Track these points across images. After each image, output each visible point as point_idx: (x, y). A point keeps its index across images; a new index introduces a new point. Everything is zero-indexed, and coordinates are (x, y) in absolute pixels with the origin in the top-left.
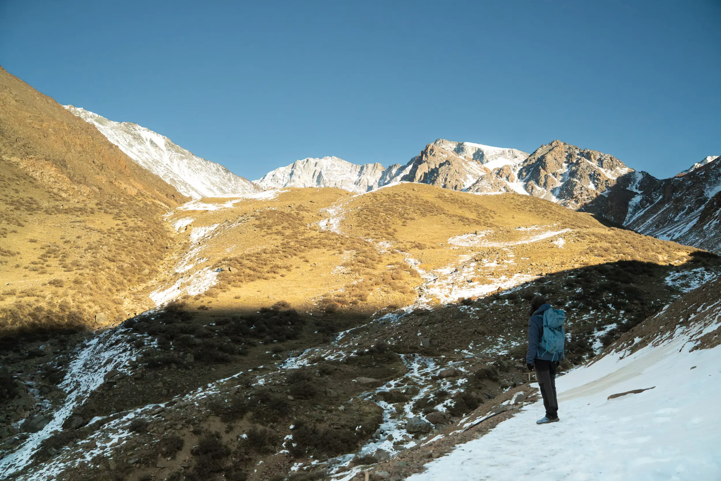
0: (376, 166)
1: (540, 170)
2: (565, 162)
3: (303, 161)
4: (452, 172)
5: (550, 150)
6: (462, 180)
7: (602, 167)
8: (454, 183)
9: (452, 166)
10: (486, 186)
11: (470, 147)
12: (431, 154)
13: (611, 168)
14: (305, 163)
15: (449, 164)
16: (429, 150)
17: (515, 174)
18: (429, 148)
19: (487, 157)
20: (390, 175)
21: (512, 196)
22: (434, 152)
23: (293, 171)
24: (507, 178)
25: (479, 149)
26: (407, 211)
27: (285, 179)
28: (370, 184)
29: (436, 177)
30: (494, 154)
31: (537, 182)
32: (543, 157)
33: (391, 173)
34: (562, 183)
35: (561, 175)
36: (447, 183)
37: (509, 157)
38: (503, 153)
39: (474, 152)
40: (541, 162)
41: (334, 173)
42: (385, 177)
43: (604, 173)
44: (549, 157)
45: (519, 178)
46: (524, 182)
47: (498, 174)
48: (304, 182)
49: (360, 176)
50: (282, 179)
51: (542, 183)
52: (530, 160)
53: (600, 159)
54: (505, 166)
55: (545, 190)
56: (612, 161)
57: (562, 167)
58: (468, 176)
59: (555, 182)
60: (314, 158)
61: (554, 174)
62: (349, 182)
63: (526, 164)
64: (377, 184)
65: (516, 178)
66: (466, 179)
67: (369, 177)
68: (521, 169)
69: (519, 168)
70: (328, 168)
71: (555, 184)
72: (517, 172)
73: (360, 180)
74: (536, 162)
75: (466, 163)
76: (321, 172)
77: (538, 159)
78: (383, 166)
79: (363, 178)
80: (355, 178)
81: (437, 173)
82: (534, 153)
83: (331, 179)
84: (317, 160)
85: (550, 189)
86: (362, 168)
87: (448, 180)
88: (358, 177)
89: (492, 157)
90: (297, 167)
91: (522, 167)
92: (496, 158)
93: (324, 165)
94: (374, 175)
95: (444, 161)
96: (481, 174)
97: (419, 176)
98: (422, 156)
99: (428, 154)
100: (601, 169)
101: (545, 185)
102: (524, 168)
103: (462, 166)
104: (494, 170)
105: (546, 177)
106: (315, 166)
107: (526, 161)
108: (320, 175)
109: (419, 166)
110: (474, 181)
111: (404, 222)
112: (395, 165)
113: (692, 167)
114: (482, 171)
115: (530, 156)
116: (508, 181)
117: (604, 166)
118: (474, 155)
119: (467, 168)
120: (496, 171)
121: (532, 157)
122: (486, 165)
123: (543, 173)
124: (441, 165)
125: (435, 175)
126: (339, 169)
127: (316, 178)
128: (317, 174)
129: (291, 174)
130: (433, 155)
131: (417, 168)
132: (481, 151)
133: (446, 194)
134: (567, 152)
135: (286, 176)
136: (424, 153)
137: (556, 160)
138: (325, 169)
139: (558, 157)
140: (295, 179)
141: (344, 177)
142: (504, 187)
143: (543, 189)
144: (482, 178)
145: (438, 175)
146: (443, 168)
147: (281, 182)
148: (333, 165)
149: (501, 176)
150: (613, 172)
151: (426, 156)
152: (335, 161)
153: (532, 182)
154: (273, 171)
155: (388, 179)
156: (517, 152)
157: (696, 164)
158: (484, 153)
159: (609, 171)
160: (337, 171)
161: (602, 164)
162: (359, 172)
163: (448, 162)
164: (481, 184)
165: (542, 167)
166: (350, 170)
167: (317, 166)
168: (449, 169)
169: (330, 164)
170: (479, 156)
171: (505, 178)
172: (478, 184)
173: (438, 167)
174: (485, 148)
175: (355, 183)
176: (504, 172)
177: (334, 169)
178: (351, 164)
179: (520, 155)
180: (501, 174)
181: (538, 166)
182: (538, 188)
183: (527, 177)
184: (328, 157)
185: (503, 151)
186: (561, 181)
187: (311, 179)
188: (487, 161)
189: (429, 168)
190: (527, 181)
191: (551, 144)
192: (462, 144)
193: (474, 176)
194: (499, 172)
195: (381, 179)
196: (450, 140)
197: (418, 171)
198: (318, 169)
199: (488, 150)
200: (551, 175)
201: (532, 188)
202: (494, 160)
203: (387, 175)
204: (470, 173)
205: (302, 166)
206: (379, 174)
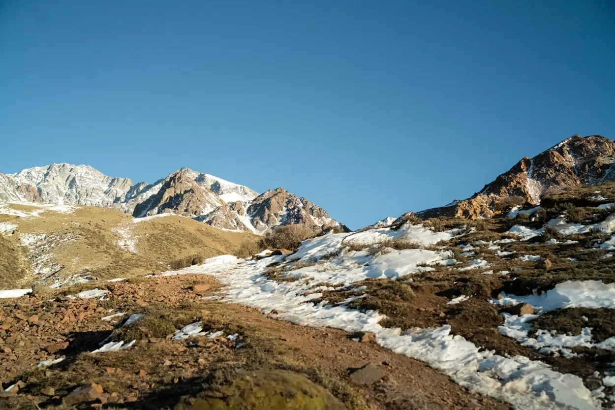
0: (125, 181)
1: (265, 210)
2: (285, 206)
3: (59, 165)
4: (194, 199)
5: (275, 195)
6: (202, 207)
7: (312, 215)
8: (194, 208)
9: (195, 194)
10: (221, 216)
11: (210, 179)
12: (178, 181)
13: (319, 216)
14: (61, 167)
15: (193, 192)
16: (177, 177)
17: (245, 209)
18: (178, 176)
19: (222, 189)
20: (137, 190)
21: (249, 235)
22: (182, 179)
23: (48, 173)
24: (238, 212)
25: (217, 182)
26: (181, 241)
27: (39, 178)
28: (119, 195)
29: (180, 201)
30: (228, 187)
31: (262, 219)
32: (269, 199)
33: (139, 189)
34: (280, 223)
35: (281, 216)
36: (189, 207)
37: (240, 192)
38: (236, 189)
39: (212, 183)
40: (267, 203)
41: (87, 180)
42: (132, 191)
43: (313, 219)
44: (273, 200)
45: (247, 213)
46: (251, 217)
47: (231, 207)
48: (57, 183)
49: (110, 187)
50: (36, 177)
51: (265, 220)
52: (259, 200)
53: (312, 208)
54: (237, 201)
55: (267, 226)
56: (320, 211)
57: (282, 210)
58: (208, 205)
59: (275, 220)
60: (71, 164)
61: (275, 214)
62: (100, 190)
63: (255, 202)
64: (124, 196)
65: (245, 212)
66: (205, 206)
67: (118, 189)
68: (250, 206)
69: (248, 205)
70: (82, 175)
71: (275, 223)
72: (247, 208)
73: (110, 190)
74: (263, 202)
75: (206, 193)
76: (74, 178)
77: (265, 201)
78: (132, 181)
79: (112, 189)
80: (105, 188)
81: (182, 198)
82: (263, 194)
83: (84, 185)
84: (73, 166)
85: (270, 226)
86: (113, 181)
87: (190, 205)
88: (108, 188)
89: (226, 190)
90: (53, 169)
91: (251, 205)
92: (230, 192)
93: (79, 171)
94: (123, 188)
95: (189, 189)
96: (219, 205)
97: (166, 198)
98: (170, 181)
99: (176, 181)
100: (311, 216)
101: (267, 222)
102: (252, 205)
103: (203, 196)
104: (228, 203)
105: (269, 215)
106: (70, 171)
107: (255, 200)
108: (74, 180)
109: (167, 190)
110: (212, 210)
111: (180, 250)
112: (143, 183)
113: (377, 223)
114: (218, 202)
115: (259, 196)
116: (239, 214)
117: (314, 214)
118: (212, 186)
119: (207, 198)
120: (230, 204)
121: (261, 197)
122: (221, 197)
123: (267, 212)
124: (186, 192)
125: (180, 199)
126: (92, 177)
127: (69, 182)
128: (71, 179)
129: (46, 175)
130: (180, 182)
131: (165, 191)
132: (218, 184)
133: (203, 228)
134: (287, 198)
135: (41, 175)
136: (173, 179)
137: (278, 203)
138: (79, 175)
139: (280, 201)
140: (49, 180)
141: (95, 186)
142: (235, 219)
143: (266, 225)
144: (219, 208)
145: (182, 200)
146: (187, 194)
147: (35, 180)
148: (88, 173)
149: (234, 209)
150: (320, 220)
151: (174, 182)
152: (90, 171)
153: (257, 218)
154: (29, 169)
155: (135, 193)
156: (247, 190)
157: (379, 222)
158: (221, 185)
159: (317, 218)
160: (90, 179)
161: (313, 212)
162: (110, 183)
163: (192, 191)
164: (217, 214)
165: (267, 207)
166: (101, 180)
167: (72, 171)
168: (192, 197)
169: (84, 172)
170: (216, 188)
171: (236, 211)
172: (214, 213)
173: (182, 193)
174: (222, 182)
175: (104, 193)
176: (237, 206)
177: (88, 177)
178: (104, 175)
179: (249, 193)
180: (234, 207)
181: (264, 206)
182: (262, 224)
183: (254, 213)
184: (83, 165)
185: (236, 187)
186: (280, 221)
187: (65, 182)
188: (222, 193)
189: (175, 192)
190: (254, 216)
191: (276, 190)
192: (204, 175)
193: (212, 205)
194: (233, 206)
195: (128, 192)
196: (194, 170)
197: (166, 193)
198: (73, 174)
199: (224, 183)
200: (273, 214)
201: (257, 223)
202: (228, 193)
203: (134, 190)
204: (209, 202)
205: (58, 169)
206: (128, 189)
